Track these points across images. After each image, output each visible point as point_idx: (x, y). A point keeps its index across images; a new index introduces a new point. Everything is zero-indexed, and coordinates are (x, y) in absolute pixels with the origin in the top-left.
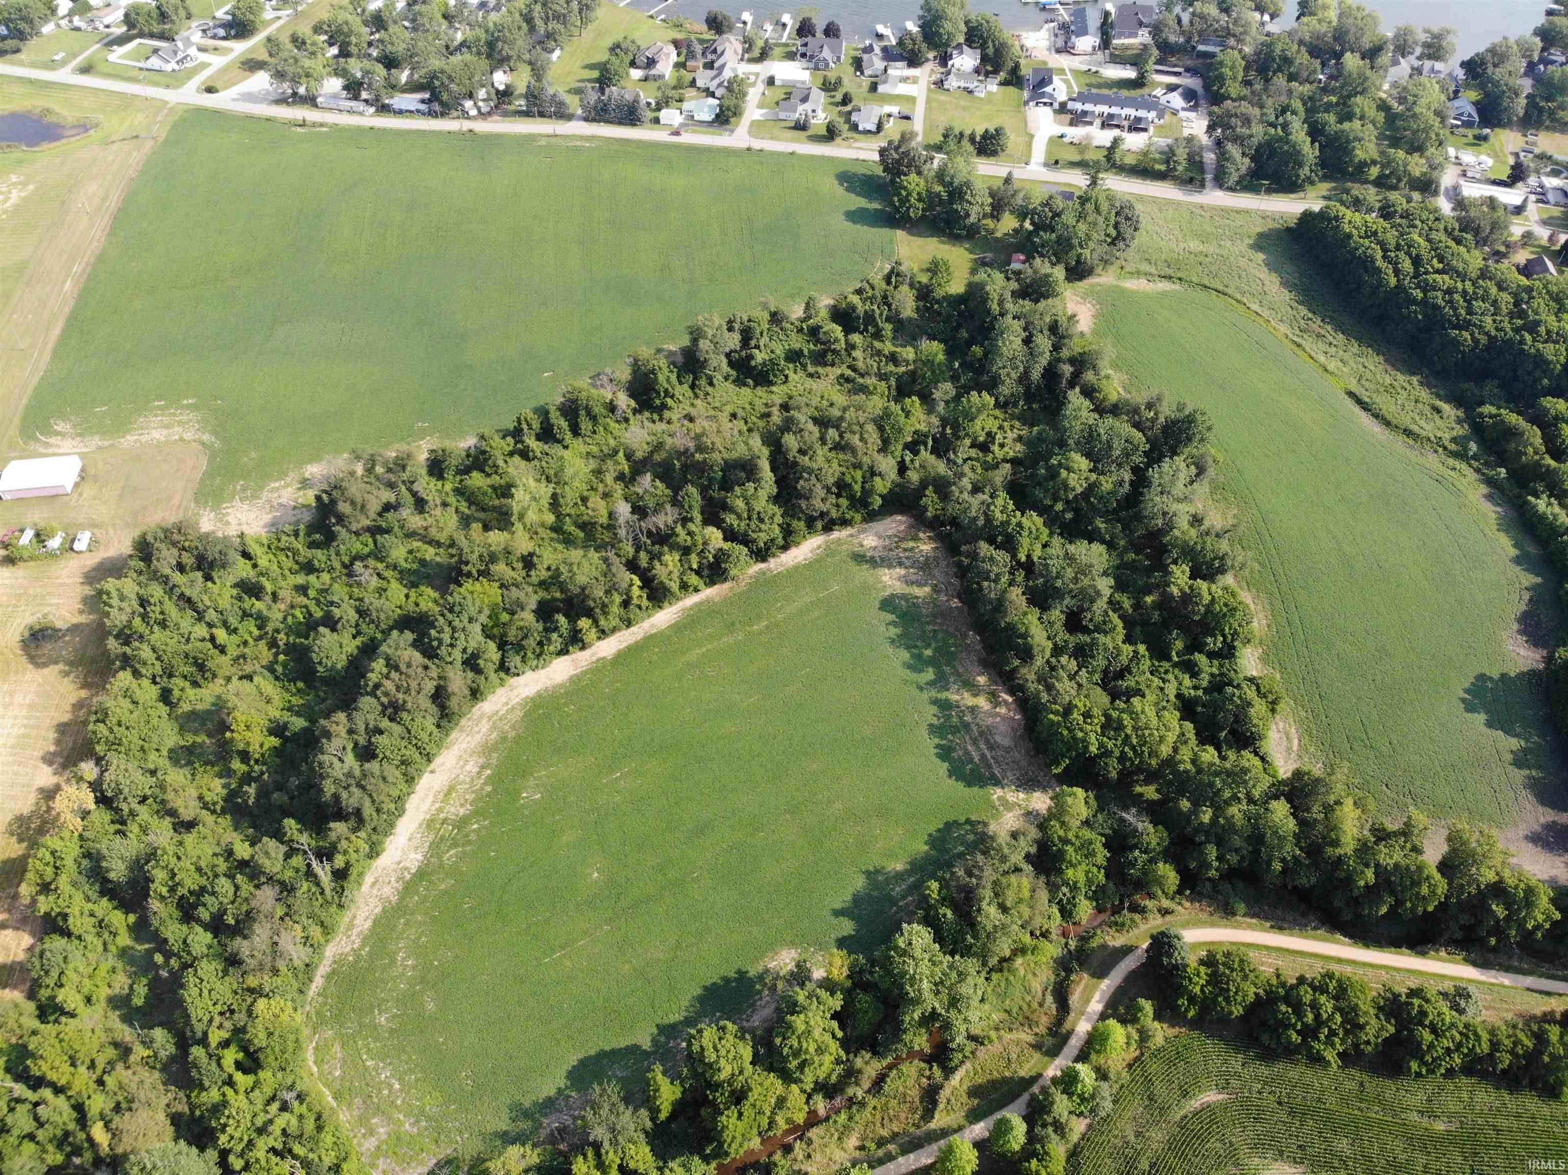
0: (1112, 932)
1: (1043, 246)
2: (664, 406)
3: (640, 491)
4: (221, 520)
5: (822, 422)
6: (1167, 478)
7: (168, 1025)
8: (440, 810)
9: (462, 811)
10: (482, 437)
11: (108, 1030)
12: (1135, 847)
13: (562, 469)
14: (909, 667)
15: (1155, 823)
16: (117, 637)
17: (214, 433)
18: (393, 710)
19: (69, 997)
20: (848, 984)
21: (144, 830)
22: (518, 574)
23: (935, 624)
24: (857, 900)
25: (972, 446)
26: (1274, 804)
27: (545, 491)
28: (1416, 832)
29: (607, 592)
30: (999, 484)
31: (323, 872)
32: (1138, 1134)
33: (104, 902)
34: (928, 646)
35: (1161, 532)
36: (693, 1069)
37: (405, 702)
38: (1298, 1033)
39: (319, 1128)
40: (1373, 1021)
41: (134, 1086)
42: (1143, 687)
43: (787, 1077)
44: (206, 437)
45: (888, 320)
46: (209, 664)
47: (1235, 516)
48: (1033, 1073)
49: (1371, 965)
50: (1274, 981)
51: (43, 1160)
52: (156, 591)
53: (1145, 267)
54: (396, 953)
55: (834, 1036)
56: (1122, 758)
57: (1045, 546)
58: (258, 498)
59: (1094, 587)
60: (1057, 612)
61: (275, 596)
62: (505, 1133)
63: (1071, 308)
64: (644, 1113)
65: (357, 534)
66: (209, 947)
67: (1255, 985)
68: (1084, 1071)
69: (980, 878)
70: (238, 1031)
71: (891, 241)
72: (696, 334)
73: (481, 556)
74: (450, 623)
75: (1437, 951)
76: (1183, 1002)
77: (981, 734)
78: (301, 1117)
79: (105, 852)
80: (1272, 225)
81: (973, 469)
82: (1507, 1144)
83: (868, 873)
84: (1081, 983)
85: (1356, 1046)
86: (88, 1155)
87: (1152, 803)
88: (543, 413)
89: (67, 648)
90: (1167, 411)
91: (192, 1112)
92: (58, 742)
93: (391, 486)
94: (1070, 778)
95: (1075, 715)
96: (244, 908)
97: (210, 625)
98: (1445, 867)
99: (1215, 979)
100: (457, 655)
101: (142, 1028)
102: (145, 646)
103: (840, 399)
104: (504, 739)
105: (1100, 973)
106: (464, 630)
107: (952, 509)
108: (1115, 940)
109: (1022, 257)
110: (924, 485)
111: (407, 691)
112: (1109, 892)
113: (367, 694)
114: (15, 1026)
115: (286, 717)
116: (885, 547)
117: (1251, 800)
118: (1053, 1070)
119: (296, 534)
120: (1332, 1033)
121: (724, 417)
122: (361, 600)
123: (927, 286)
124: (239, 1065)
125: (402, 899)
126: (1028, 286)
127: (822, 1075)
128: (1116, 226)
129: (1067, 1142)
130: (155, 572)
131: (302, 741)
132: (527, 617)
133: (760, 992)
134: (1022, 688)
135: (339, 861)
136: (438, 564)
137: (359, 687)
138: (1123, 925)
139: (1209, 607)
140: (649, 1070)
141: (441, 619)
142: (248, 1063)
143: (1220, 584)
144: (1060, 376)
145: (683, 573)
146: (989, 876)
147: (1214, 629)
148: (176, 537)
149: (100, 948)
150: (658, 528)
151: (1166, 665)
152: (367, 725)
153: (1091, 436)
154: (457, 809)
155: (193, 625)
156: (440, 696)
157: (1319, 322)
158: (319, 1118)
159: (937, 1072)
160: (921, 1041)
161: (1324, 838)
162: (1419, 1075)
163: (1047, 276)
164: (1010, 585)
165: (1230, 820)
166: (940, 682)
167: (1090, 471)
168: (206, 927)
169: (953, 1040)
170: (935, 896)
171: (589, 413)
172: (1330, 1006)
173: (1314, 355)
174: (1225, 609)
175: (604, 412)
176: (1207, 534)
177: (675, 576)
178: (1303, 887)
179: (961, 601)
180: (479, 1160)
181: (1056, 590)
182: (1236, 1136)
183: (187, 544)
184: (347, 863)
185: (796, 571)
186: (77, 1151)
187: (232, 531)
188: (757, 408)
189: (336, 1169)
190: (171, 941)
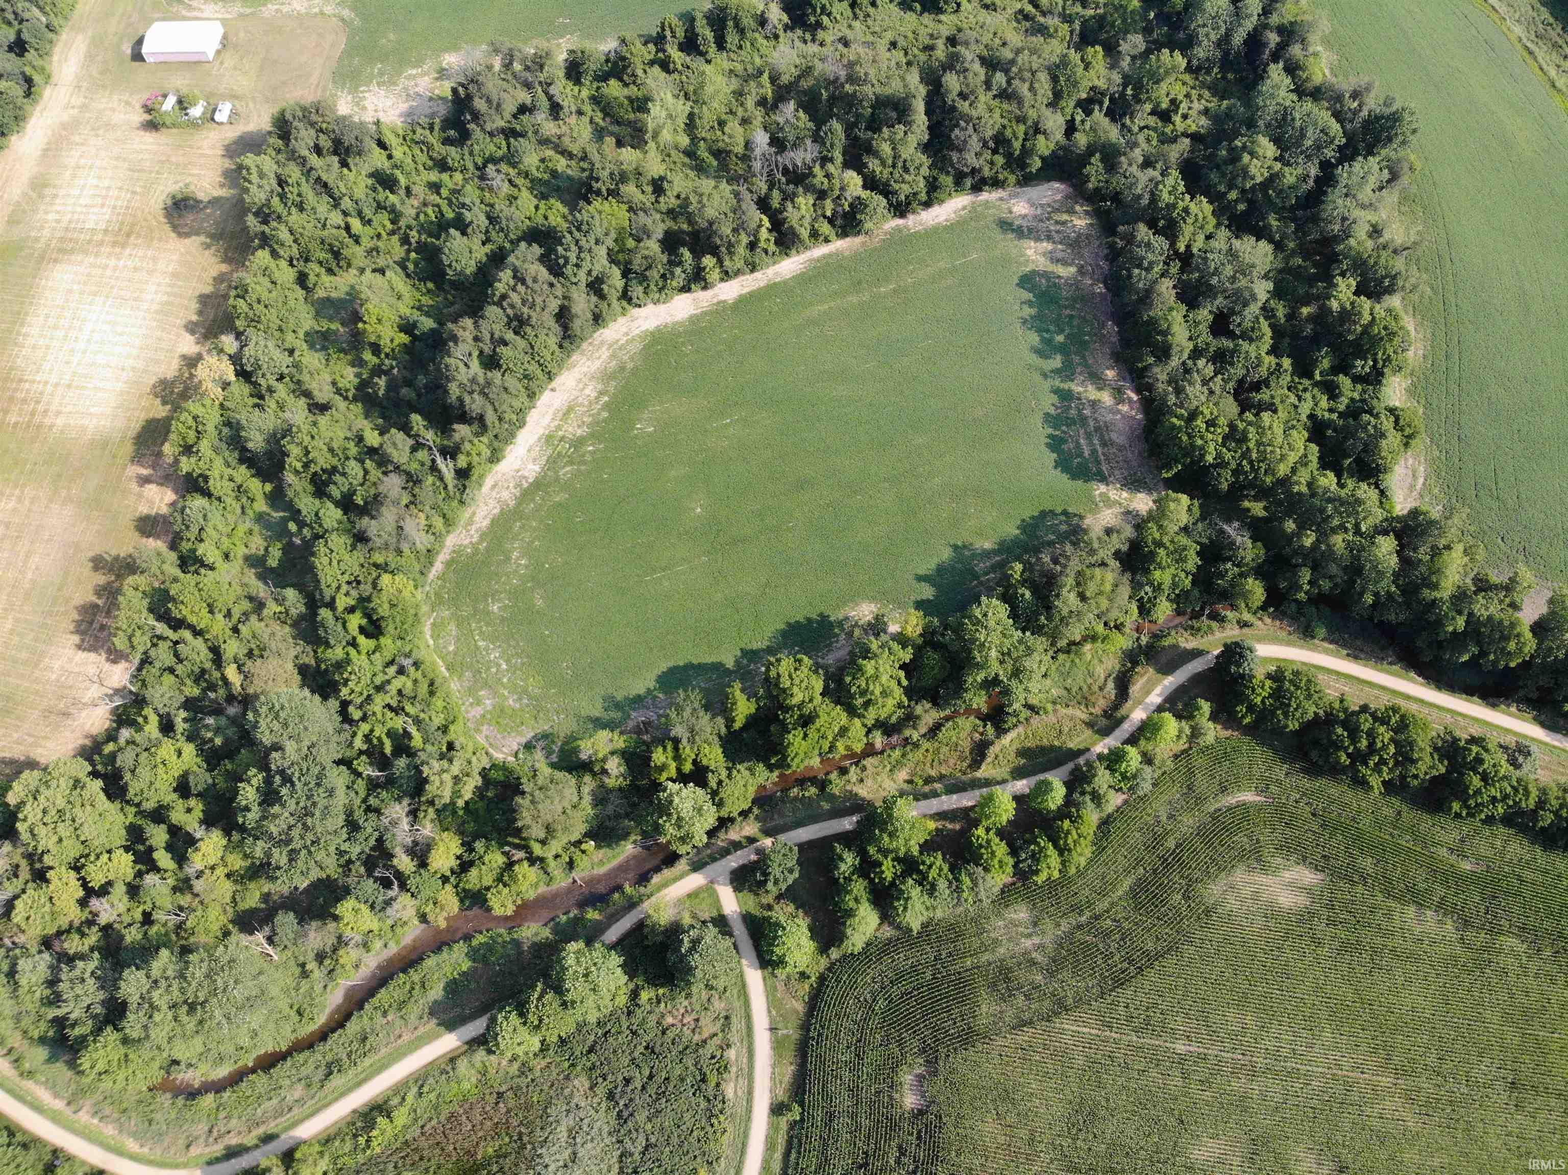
0: (1186, 634)
2: (819, 25)
3: (781, 120)
4: (358, 104)
5: (991, 63)
6: (1355, 180)
7: (300, 587)
8: (559, 428)
9: (579, 432)
10: (623, 41)
11: (244, 585)
12: (1229, 559)
13: (702, 85)
14: (1037, 351)
15: (1254, 539)
16: (256, 214)
17: (354, 9)
18: (518, 324)
19: (208, 551)
20: (920, 641)
21: (281, 407)
22: (647, 199)
23: (1073, 308)
24: (941, 570)
25: (1153, 113)
26: (1380, 539)
27: (682, 108)
28: (1519, 588)
29: (735, 230)
30: (1173, 160)
31: (446, 468)
32: (1170, 817)
33: (243, 469)
34: (1062, 331)
35: (1336, 239)
36: (768, 691)
37: (529, 317)
38: (1349, 755)
39: (432, 693)
40: (1428, 759)
41: (266, 636)
42: (1277, 401)
43: (852, 711)
44: (346, 13)
46: (344, 252)
47: (1418, 233)
48: (1081, 747)
50: (1337, 705)
51: (181, 691)
52: (294, 173)
54: (511, 552)
55: (899, 683)
56: (1236, 472)
57: (1209, 237)
58: (395, 84)
59: (1251, 289)
60: (1206, 312)
61: (408, 190)
62: (597, 719)
64: (720, 721)
65: (491, 134)
66: (340, 522)
67: (1317, 705)
68: (1133, 754)
69: (1064, 566)
70: (364, 601)
73: (611, 174)
74: (577, 242)
75: (1508, 706)
76: (1241, 709)
77: (1097, 429)
78: (415, 681)
79: (244, 422)
81: (1148, 140)
82: (1527, 894)
83: (955, 547)
84: (1145, 675)
85: (1403, 777)
86: (222, 692)
87: (1256, 519)
88: (689, 19)
89: (210, 219)
90: (1372, 104)
91: (318, 666)
92: (200, 313)
93: (528, 86)
94: (1178, 484)
95: (1199, 422)
96: (372, 491)
97: (345, 214)
98: (1540, 628)
99: (1278, 694)
100: (582, 276)
101: (275, 587)
102: (283, 227)
103: (1015, 38)
104: (622, 369)
105: (1167, 669)
106: (590, 251)
107: (1118, 182)
108: (1188, 642)
110: (1091, 150)
111: (532, 306)
112: (1192, 598)
113: (494, 303)
114: (158, 573)
115: (416, 315)
116: (1035, 217)
117: (1357, 531)
118: (1101, 747)
119: (431, 128)
120: (1383, 762)
121: (882, 45)
122: (492, 206)
124: (362, 630)
125: (519, 504)
127: (883, 716)
129: (1102, 811)
130: (294, 151)
131: (430, 341)
132: (652, 246)
133: (837, 635)
134: (1150, 388)
135: (462, 461)
136: (569, 178)
137: (487, 296)
138: (1199, 630)
139: (1366, 329)
140: (730, 686)
141: (568, 236)
142: (371, 629)
143: (1385, 305)
144: (1265, 45)
145: (815, 220)
146: (1074, 565)
147: (1368, 351)
148: (314, 117)
149: (239, 511)
150: (795, 165)
151: (1306, 382)
152: (492, 335)
153: (1284, 118)
154: (573, 429)
155: (329, 211)
156: (563, 316)
157: (1559, 30)
158: (432, 684)
159: (990, 730)
160: (980, 701)
161: (1424, 579)
162: (1458, 815)
164: (1162, 275)
165: (1331, 547)
166: (1067, 372)
167: (1276, 159)
168: (337, 504)
169: (1010, 705)
170: (1017, 576)
171: (737, 25)
172: (1387, 736)
173: (1545, 67)
174: (1383, 333)
175: (753, 25)
176: (1384, 247)
177: (807, 222)
178: (1389, 623)
179: (1106, 287)
180: (572, 738)
181: (1211, 288)
182: (1265, 836)
183: (324, 126)
184: (469, 464)
185: (935, 232)
186: (212, 687)
187: (369, 117)
188: (920, 38)
189: (444, 729)
190: (304, 513)
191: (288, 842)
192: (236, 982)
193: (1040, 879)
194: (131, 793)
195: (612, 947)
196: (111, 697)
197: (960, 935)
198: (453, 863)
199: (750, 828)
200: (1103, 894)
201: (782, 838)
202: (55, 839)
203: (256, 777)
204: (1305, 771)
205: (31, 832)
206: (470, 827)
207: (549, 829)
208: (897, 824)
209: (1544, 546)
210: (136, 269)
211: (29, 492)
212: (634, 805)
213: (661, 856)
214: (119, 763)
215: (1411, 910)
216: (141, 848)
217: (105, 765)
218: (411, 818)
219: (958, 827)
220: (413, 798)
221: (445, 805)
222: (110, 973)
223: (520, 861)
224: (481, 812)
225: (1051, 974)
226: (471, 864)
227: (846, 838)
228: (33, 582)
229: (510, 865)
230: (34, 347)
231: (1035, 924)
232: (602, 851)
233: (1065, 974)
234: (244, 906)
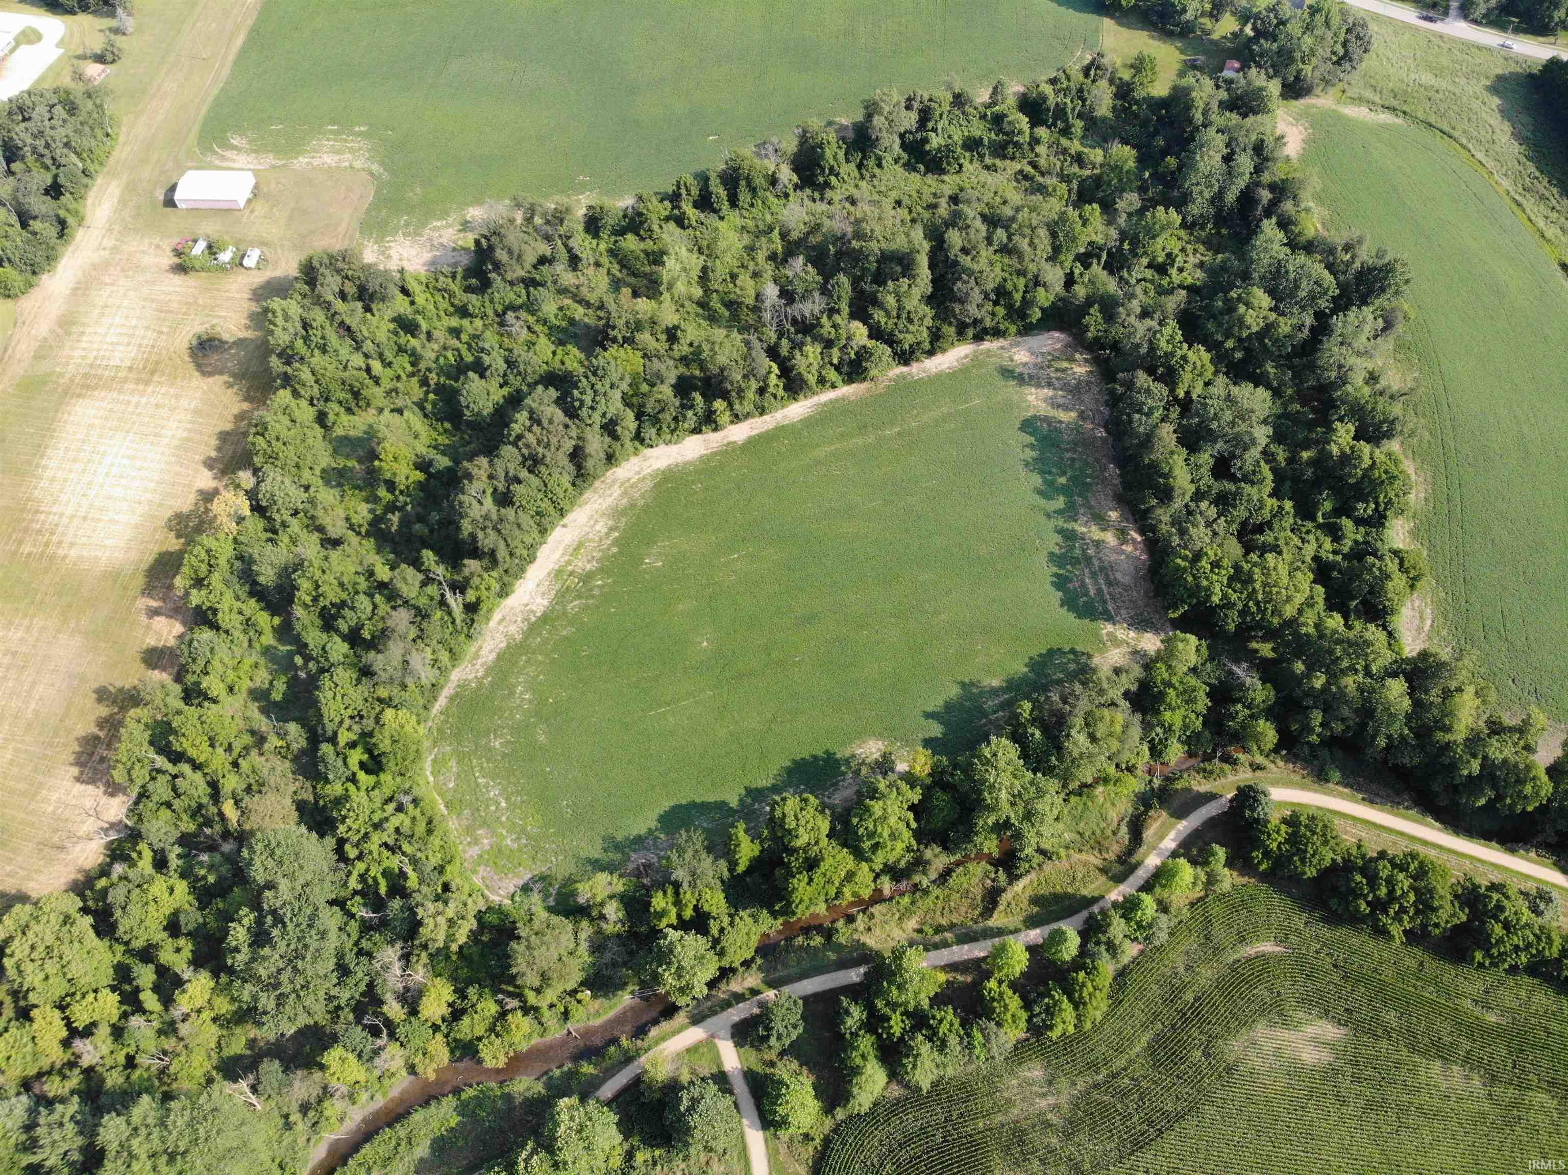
0: (1198, 777)
1: (1261, 56)
2: (827, 184)
3: (790, 274)
4: (383, 253)
5: (992, 221)
6: (1350, 329)
7: (303, 722)
8: (569, 563)
9: (588, 567)
10: (640, 198)
11: (246, 719)
12: (1239, 700)
13: (715, 240)
14: (1040, 492)
15: (1264, 681)
16: (280, 356)
17: (382, 164)
18: (533, 463)
19: (213, 684)
20: (929, 781)
21: (294, 541)
22: (662, 346)
23: (1075, 451)
24: (949, 707)
25: (1150, 266)
26: (1389, 682)
27: (696, 262)
28: (1533, 730)
29: (745, 377)
30: (1170, 310)
31: (455, 603)
32: (1188, 968)
33: (253, 602)
34: (1064, 473)
35: (1333, 386)
36: (773, 831)
37: (544, 456)
38: (1368, 904)
39: (430, 832)
40: (1448, 907)
41: (266, 771)
42: (1281, 543)
43: (859, 855)
44: (375, 167)
45: (1080, 116)
46: (363, 392)
47: (1415, 379)
48: (1096, 894)
49: (1456, 853)
50: (1354, 851)
51: (177, 826)
52: (318, 316)
53: (1369, 94)
54: (515, 686)
55: (908, 825)
56: (1244, 613)
57: (1207, 384)
58: (420, 235)
59: (1250, 434)
60: (1207, 456)
61: (429, 335)
62: (597, 861)
63: (1281, 128)
64: (723, 864)
65: (512, 283)
66: (346, 656)
67: (1334, 851)
68: (1148, 901)
69: (1073, 706)
70: (366, 735)
71: (1097, 30)
72: (871, 109)
73: (627, 323)
74: (593, 386)
75: (1527, 851)
76: (1257, 855)
77: (1102, 569)
78: (414, 819)
79: (256, 556)
80: (1513, 68)
81: (1146, 292)
82: (1555, 1047)
83: (963, 685)
84: (1158, 819)
85: (1424, 926)
86: (218, 828)
87: (1264, 660)
88: (703, 179)
89: (235, 359)
90: (1365, 255)
91: (317, 802)
92: (219, 449)
93: (548, 238)
94: (1185, 624)
95: (1203, 563)
96: (380, 625)
97: (366, 356)
98: (1553, 771)
99: (1294, 839)
100: (597, 417)
101: (278, 720)
102: (305, 368)
103: (1015, 197)
104: (633, 506)
105: (1180, 813)
106: (605, 394)
107: (1117, 331)
108: (1201, 786)
109: (1237, 65)
110: (1090, 301)
111: (547, 446)
112: (1203, 740)
113: (510, 443)
114: (161, 705)
115: (432, 454)
116: (1036, 365)
117: (1368, 673)
118: (1116, 894)
119: (454, 277)
120: (1403, 910)
121: (888, 203)
122: (510, 351)
123: (1128, 84)
124: (362, 765)
125: (526, 638)
126: (1239, 98)
127: (892, 860)
128: (1345, 45)
129: (1117, 962)
130: (319, 297)
131: (445, 480)
132: (666, 391)
133: (844, 774)
134: (1153, 529)
135: (471, 596)
136: (587, 326)
137: (503, 436)
138: (1211, 772)
139: (1367, 472)
140: (733, 826)
141: (584, 380)
142: (371, 764)
143: (1384, 449)
144: (1257, 202)
145: (822, 367)
146: (1083, 705)
147: (1369, 494)
148: (340, 265)
149: (246, 644)
150: (803, 316)
151: (1309, 525)
152: (507, 473)
153: (1278, 271)
154: (583, 564)
155: (351, 353)
156: (577, 455)
157: (1545, 183)
158: (430, 822)
159: (1002, 876)
160: (991, 845)
161: (1436, 722)
162: (1481, 965)
163: (1261, 89)
164: (1162, 420)
165: (1342, 691)
166: (1070, 512)
167: (1271, 309)
168: (344, 638)
169: (1022, 850)
170: (1026, 715)
171: (749, 184)
172: (1406, 884)
173: (1533, 217)
174: (1384, 476)
175: (765, 184)
176: (1381, 394)
177: (814, 369)
178: (1404, 765)
179: (1107, 431)
180: (570, 881)
181: (1210, 432)
182: (1285, 988)
183: (350, 273)
184: (478, 599)
185: (938, 378)
186: (208, 823)
187: (393, 265)
188: (924, 197)
189: (440, 869)
190: (311, 646)
191: (277, 986)
192: (218, 1133)
193: (1055, 1034)
194: (121, 929)
195: (609, 1103)
196: (106, 831)
197: (970, 1094)
198: (445, 1010)
199: (753, 979)
200: (1120, 1051)
201: (786, 990)
202: (41, 976)
203: (247, 917)
204: (1325, 920)
205: (18, 967)
206: (464, 972)
207: (545, 978)
208: (907, 976)
209: (1555, 688)
210: (157, 406)
211: (38, 623)
212: (631, 953)
213: (660, 1008)
214: (110, 899)
215: (1437, 1065)
216: (127, 988)
217: (96, 900)
218: (403, 962)
219: (969, 979)
220: (406, 941)
221: (438, 950)
222: (89, 1118)
223: (514, 1010)
224: (476, 958)
225: (1068, 1136)
226: (463, 1012)
227: (854, 992)
228: (37, 713)
229: (503, 1014)
230: (53, 480)
231: (1050, 1083)
232: (599, 1001)
233: (1081, 1137)
234: (226, 1053)
